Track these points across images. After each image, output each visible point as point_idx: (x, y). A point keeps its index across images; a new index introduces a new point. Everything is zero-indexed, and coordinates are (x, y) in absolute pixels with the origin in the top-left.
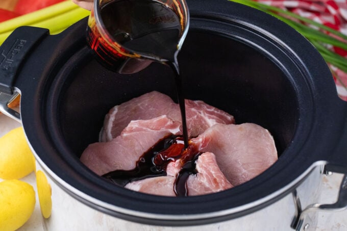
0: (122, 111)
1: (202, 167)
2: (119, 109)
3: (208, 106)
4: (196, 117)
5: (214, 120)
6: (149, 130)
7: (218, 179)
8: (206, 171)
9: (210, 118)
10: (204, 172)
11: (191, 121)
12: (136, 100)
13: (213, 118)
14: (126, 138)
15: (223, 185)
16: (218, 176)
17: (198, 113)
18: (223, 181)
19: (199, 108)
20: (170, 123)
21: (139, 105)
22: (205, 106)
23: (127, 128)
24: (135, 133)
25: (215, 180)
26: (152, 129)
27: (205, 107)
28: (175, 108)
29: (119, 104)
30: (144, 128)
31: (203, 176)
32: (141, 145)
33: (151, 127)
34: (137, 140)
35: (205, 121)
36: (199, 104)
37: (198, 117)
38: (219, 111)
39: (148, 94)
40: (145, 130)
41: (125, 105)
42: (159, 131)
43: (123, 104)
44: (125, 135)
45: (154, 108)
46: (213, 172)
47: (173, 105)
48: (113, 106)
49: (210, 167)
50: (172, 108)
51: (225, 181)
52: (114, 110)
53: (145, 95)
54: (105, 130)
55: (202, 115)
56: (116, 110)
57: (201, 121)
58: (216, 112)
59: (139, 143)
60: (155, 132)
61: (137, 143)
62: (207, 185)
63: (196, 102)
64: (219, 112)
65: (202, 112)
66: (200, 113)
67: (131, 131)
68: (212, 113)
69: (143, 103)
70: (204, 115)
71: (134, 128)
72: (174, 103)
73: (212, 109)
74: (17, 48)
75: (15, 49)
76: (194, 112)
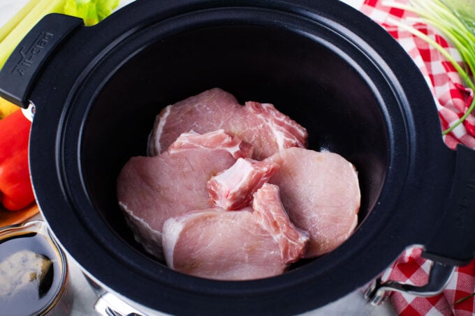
0: (175, 113)
1: (260, 204)
2: (172, 110)
3: (278, 112)
4: (261, 126)
5: (282, 133)
6: (202, 147)
7: (278, 223)
8: (265, 210)
9: (278, 129)
10: (263, 212)
11: (255, 131)
12: (193, 99)
13: (281, 131)
14: (174, 157)
15: (284, 231)
16: (279, 219)
17: (264, 121)
18: (284, 225)
19: (267, 115)
20: (228, 139)
21: (196, 105)
22: (274, 113)
23: (176, 143)
24: (185, 150)
25: (275, 224)
26: (206, 147)
27: (274, 115)
28: (239, 113)
29: (172, 103)
30: (196, 145)
31: (260, 216)
32: (191, 166)
33: (205, 144)
34: (186, 158)
35: (272, 133)
36: (268, 108)
37: (264, 126)
38: (290, 121)
39: (208, 91)
40: (196, 147)
41: (180, 106)
42: (214, 149)
43: (177, 104)
44: (172, 152)
45: (213, 110)
46: (273, 213)
47: (237, 107)
48: (166, 106)
49: (270, 206)
50: (235, 112)
51: (288, 225)
52: (166, 112)
53: (204, 93)
54: (153, 135)
55: (269, 124)
56: (168, 111)
57: (267, 132)
58: (286, 122)
59: (189, 163)
60: (209, 150)
61: (186, 163)
62: (265, 228)
63: (265, 106)
64: (289, 123)
65: (269, 120)
66: (267, 121)
67: (180, 147)
68: (281, 124)
69: (200, 104)
70: (272, 124)
71: (183, 144)
72: (238, 105)
73: (283, 118)
74: (41, 45)
75: (38, 46)
76: (261, 120)
